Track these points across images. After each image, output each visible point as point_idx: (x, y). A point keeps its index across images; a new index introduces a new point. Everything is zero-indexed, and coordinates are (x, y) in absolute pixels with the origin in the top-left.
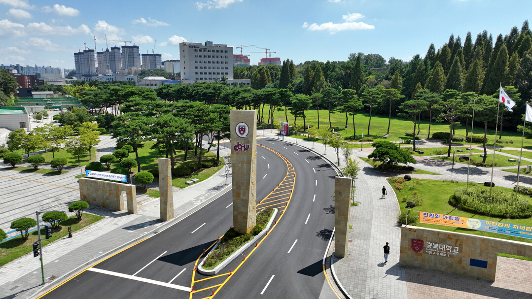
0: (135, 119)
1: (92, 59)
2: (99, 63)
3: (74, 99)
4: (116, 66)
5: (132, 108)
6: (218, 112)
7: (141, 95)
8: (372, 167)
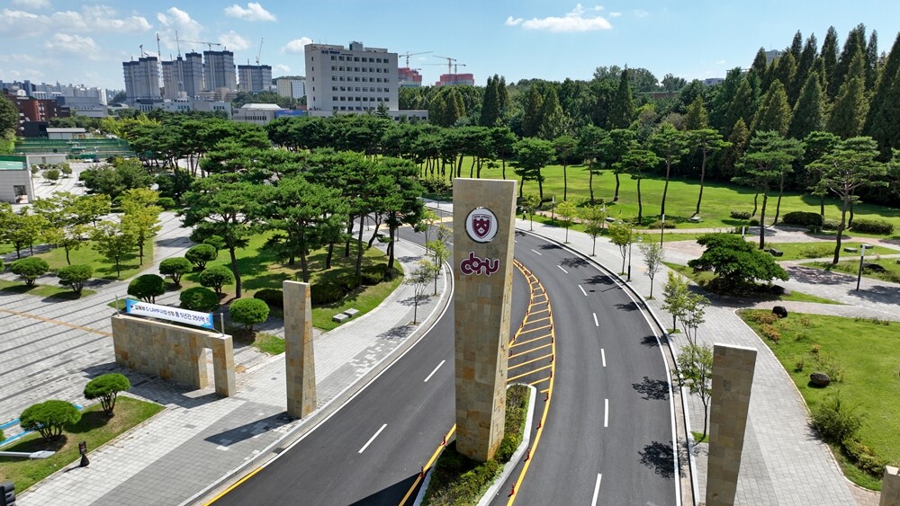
0: (230, 189)
1: (154, 74)
2: (166, 80)
3: (121, 143)
4: (195, 85)
5: (223, 163)
6: (392, 173)
7: (239, 137)
8: (696, 284)
